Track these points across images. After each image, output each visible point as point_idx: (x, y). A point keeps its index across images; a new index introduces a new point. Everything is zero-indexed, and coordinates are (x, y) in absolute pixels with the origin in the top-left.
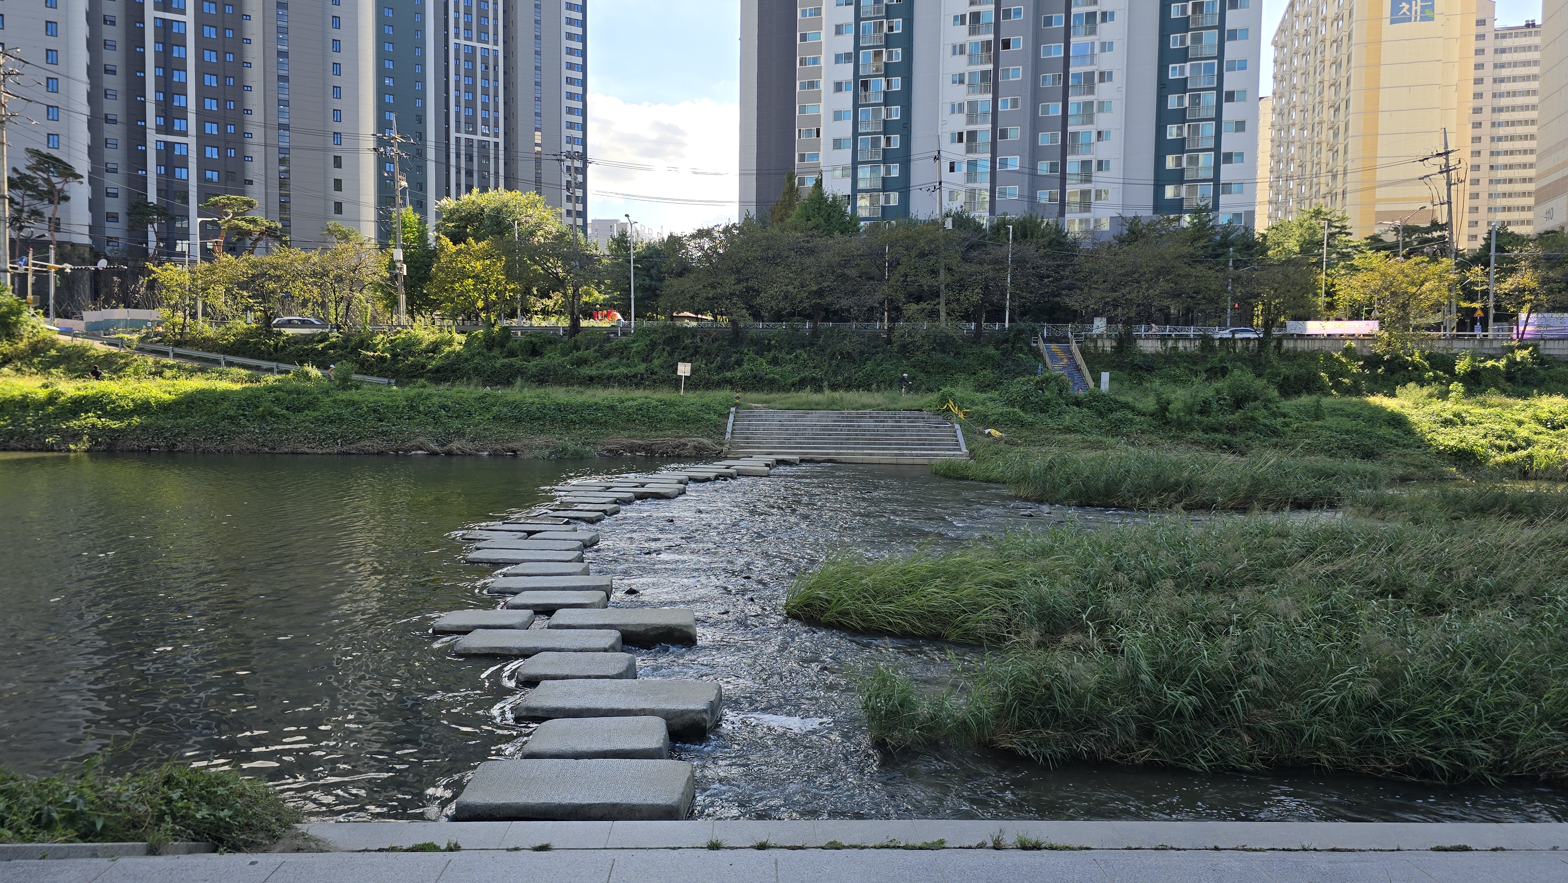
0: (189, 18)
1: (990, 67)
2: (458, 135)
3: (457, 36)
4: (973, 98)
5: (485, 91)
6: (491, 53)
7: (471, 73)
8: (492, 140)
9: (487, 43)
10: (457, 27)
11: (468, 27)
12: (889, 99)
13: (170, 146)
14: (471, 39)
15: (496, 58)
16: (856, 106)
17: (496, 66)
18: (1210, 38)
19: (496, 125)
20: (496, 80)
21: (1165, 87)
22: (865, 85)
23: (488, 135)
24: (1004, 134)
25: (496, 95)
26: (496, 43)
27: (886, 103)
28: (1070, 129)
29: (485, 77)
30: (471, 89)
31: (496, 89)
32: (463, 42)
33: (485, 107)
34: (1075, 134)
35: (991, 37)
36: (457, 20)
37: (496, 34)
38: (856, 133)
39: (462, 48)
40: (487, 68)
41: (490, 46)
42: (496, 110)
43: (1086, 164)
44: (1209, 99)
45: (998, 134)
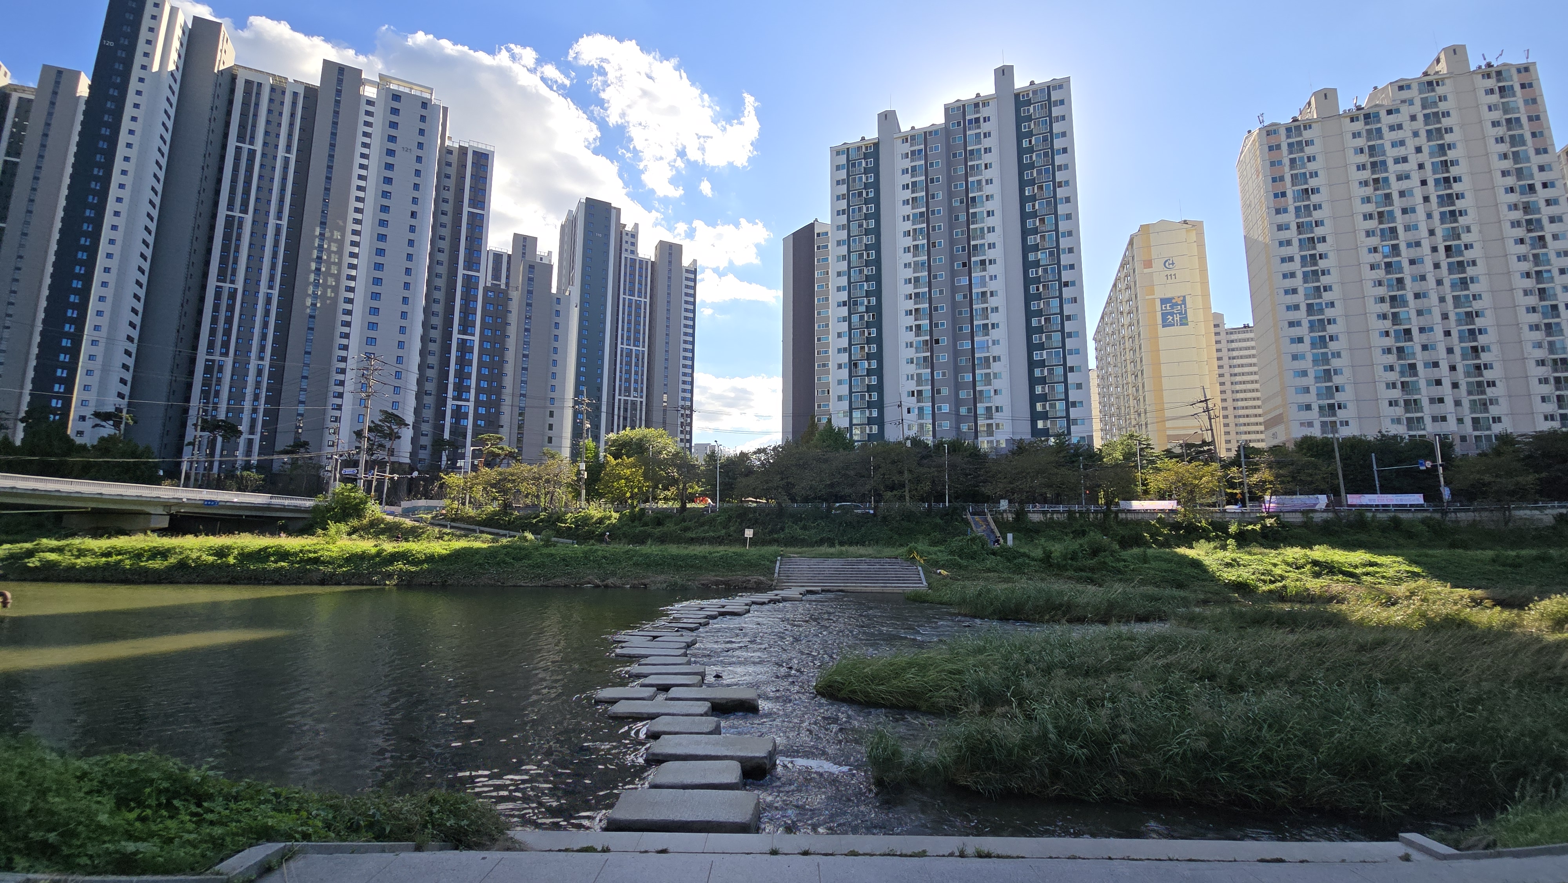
0: (476, 338)
1: (929, 354)
2: (620, 398)
3: (622, 344)
4: (919, 371)
5: (636, 373)
6: (641, 352)
7: (629, 364)
8: (639, 400)
9: (639, 347)
10: (622, 339)
11: (629, 339)
12: (870, 372)
13: (459, 407)
14: (630, 345)
15: (643, 355)
16: (850, 377)
17: (643, 359)
18: (1057, 337)
19: (642, 391)
20: (643, 366)
21: (1032, 364)
22: (856, 365)
23: (637, 397)
24: (939, 392)
25: (643, 375)
26: (644, 347)
27: (868, 375)
28: (978, 388)
29: (637, 365)
30: (628, 372)
31: (643, 372)
32: (625, 346)
33: (636, 382)
34: (981, 392)
35: (928, 338)
36: (622, 335)
37: (644, 342)
38: (851, 392)
39: (625, 350)
40: (638, 361)
41: (640, 349)
42: (642, 383)
43: (989, 409)
44: (1059, 371)
45: (935, 391)
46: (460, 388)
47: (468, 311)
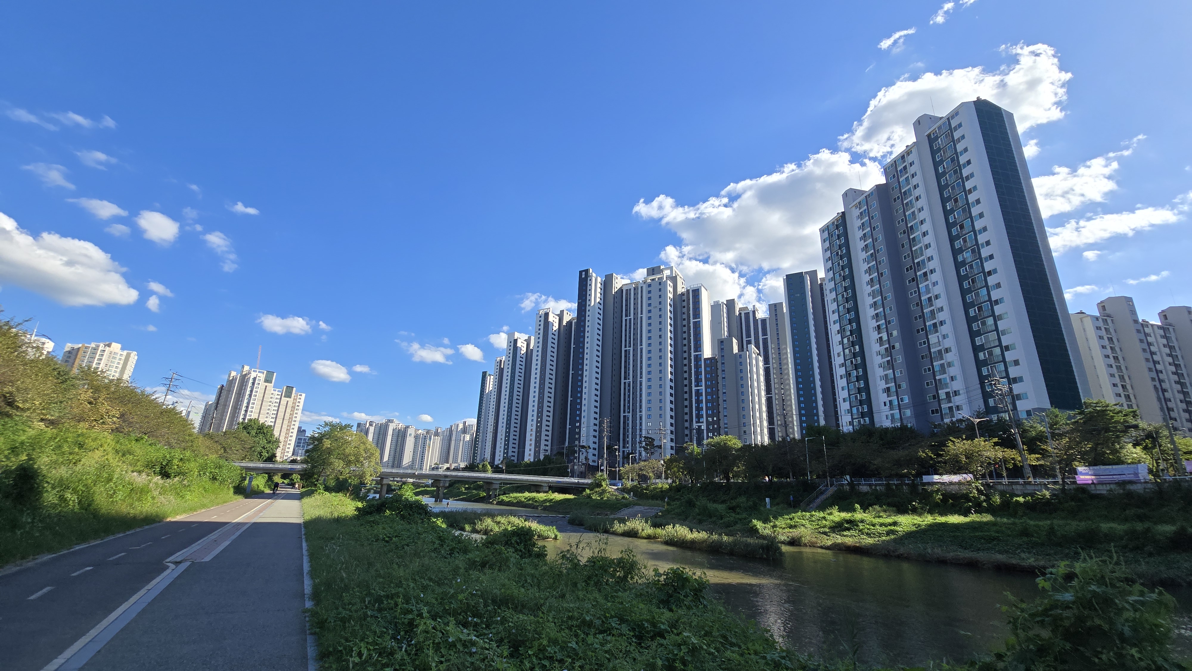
1: (889, 358)
12: (858, 379)
13: (700, 427)
16: (848, 384)
18: (990, 321)
34: (940, 380)
43: (947, 394)
44: (997, 351)
45: (898, 386)
46: (699, 416)
47: (698, 374)
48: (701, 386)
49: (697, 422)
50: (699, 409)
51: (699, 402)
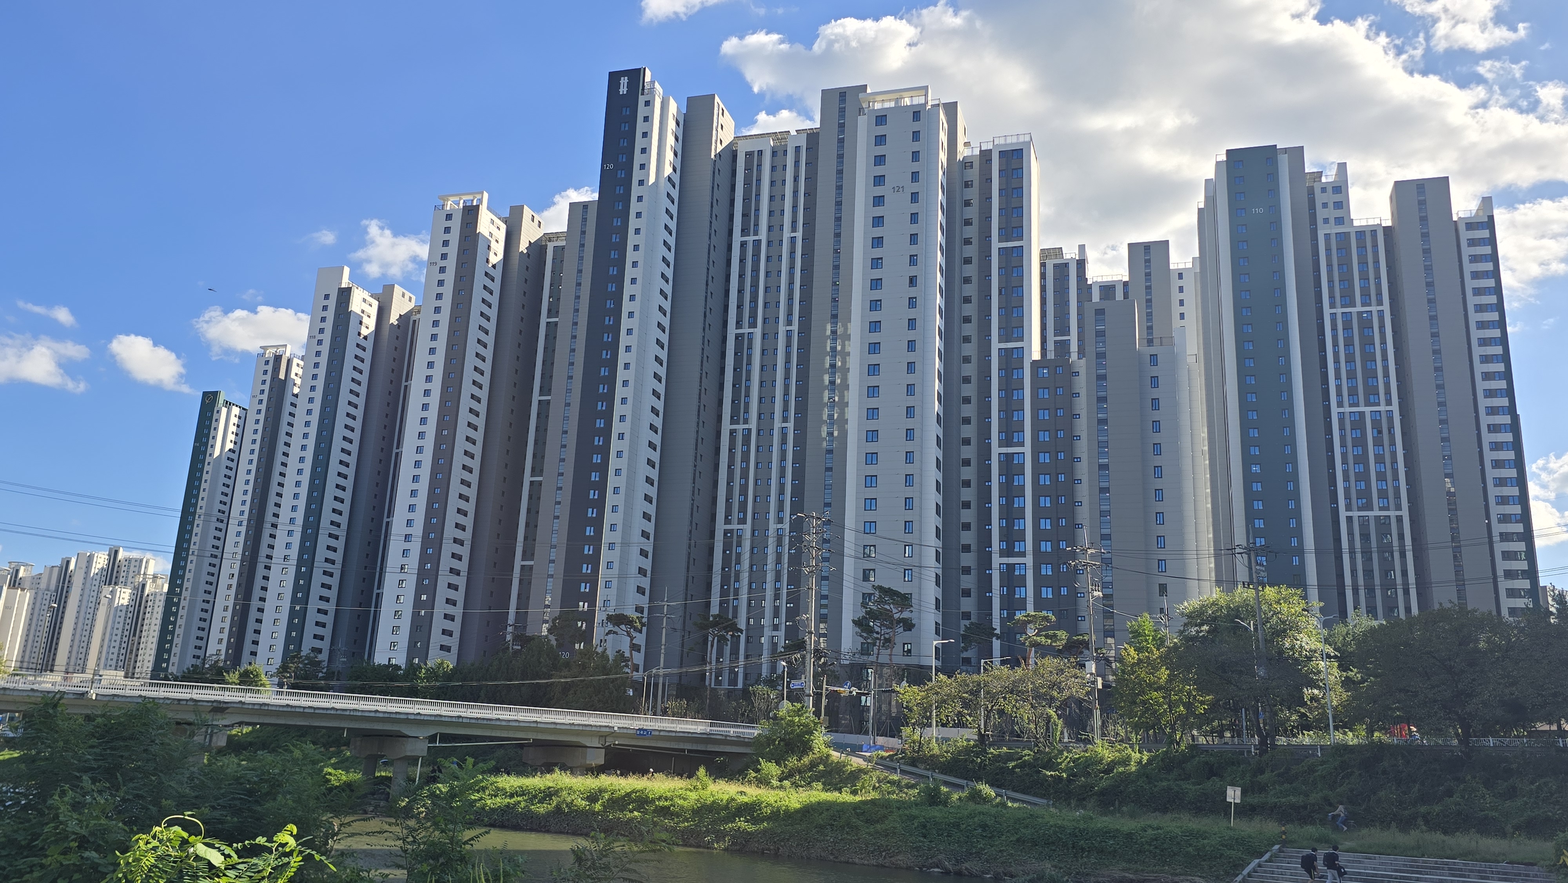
0: (1027, 449)
2: (1350, 514)
3: (1340, 404)
5: (1380, 459)
6: (1384, 416)
7: (1360, 442)
8: (1392, 513)
9: (1378, 404)
10: (1339, 394)
11: (1353, 392)
13: (1011, 567)
14: (1357, 405)
15: (1390, 419)
17: (1391, 428)
19: (1397, 496)
20: (1393, 443)
23: (1387, 509)
25: (1394, 461)
26: (1389, 402)
29: (1378, 442)
30: (1362, 459)
31: (1394, 454)
32: (1347, 409)
33: (1381, 477)
36: (1339, 388)
37: (1388, 392)
39: (1347, 416)
40: (1380, 432)
41: (1382, 408)
42: (1396, 478)
46: (1011, 537)
47: (1010, 407)
48: (1022, 444)
49: (1002, 554)
50: (1010, 514)
51: (1011, 492)
